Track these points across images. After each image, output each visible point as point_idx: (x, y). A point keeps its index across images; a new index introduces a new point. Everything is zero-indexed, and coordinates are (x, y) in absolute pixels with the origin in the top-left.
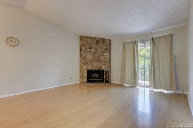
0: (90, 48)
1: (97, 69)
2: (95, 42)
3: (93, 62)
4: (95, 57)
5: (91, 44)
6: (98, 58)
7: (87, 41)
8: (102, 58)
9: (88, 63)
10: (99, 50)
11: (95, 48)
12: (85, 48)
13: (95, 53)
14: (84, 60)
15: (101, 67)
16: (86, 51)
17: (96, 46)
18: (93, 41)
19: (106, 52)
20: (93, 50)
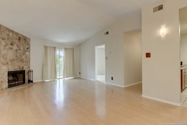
0: (12, 44)
1: (19, 70)
2: (18, 38)
3: (15, 62)
4: (17, 56)
5: (12, 40)
6: (20, 57)
7: (8, 35)
8: (24, 57)
9: (9, 63)
10: (21, 48)
11: (17, 45)
12: (5, 43)
13: (16, 51)
14: (4, 59)
15: (23, 68)
16: (7, 47)
17: (18, 43)
18: (15, 36)
19: (27, 51)
20: (15, 47)
